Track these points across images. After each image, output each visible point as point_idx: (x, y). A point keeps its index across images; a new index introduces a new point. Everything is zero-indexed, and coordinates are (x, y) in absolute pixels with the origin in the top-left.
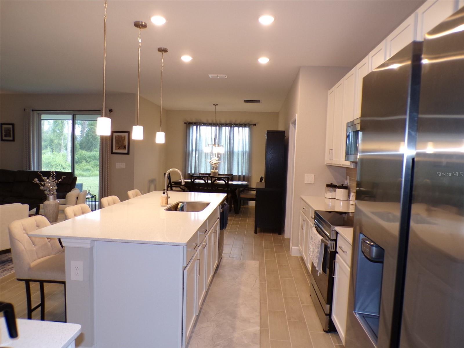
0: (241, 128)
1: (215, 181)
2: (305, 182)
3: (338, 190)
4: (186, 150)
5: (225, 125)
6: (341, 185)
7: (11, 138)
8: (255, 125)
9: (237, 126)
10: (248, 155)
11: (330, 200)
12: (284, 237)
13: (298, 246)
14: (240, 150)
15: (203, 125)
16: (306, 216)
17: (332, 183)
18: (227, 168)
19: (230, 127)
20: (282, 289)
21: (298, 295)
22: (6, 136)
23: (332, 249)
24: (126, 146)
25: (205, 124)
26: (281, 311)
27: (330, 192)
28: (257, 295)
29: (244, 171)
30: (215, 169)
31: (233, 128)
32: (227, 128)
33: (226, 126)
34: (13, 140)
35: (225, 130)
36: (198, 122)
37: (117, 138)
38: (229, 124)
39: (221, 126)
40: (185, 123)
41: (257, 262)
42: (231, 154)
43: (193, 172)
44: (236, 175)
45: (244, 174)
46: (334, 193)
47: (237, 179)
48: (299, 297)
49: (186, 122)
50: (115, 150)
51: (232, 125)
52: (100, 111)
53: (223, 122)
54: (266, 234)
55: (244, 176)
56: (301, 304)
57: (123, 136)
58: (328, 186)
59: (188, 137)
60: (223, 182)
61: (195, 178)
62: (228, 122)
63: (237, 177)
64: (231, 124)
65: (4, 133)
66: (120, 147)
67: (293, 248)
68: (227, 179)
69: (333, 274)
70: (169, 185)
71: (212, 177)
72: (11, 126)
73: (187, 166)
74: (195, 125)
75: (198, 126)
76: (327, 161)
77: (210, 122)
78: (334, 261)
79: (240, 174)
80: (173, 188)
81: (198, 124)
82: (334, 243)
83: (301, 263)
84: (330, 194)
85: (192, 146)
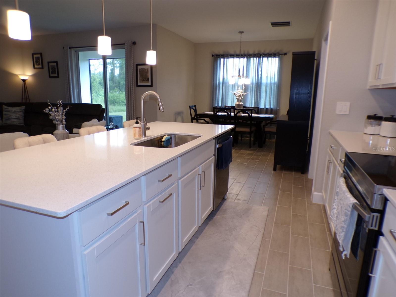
0: (270, 59)
1: (237, 113)
2: (337, 112)
3: (384, 123)
4: (214, 83)
5: (253, 55)
6: (391, 117)
7: (56, 75)
8: (286, 54)
9: (266, 56)
10: (276, 86)
11: (372, 137)
12: (308, 177)
13: (321, 192)
14: (269, 81)
15: (230, 57)
16: (334, 156)
17: (375, 113)
18: (254, 101)
19: (258, 58)
20: (290, 254)
21: (312, 266)
22: (52, 73)
23: (372, 226)
24: (149, 78)
25: (233, 56)
26: (281, 294)
27: (372, 126)
28: (252, 261)
29: (272, 104)
30: (239, 102)
31: (261, 59)
32: (255, 59)
33: (254, 57)
34: (58, 77)
35: (253, 61)
36: (225, 54)
37: (141, 71)
38: (257, 54)
39: (249, 57)
40: (213, 56)
41: (267, 208)
42: (258, 85)
43: (220, 105)
44: (263, 108)
45: (272, 107)
46: (378, 127)
47: (265, 112)
48: (312, 270)
49: (213, 54)
50: (140, 82)
51: (261, 55)
52: (124, 44)
53: (251, 52)
54: (286, 172)
55: (272, 109)
56: (313, 285)
57: (146, 69)
58: (369, 117)
59: (215, 70)
60: (247, 115)
61: (218, 110)
62: (256, 52)
63: (265, 110)
64: (259, 54)
65: (51, 71)
66: (144, 80)
67: (315, 193)
68: (250, 111)
69: (370, 271)
70: (195, 118)
71: (235, 109)
72: (55, 64)
73: (214, 99)
74: (222, 58)
75: (225, 59)
76: (372, 82)
77: (238, 53)
78: (375, 249)
79: (267, 107)
80: (199, 120)
81: (226, 56)
82: (377, 217)
83: (323, 214)
84: (371, 129)
85: (220, 79)
